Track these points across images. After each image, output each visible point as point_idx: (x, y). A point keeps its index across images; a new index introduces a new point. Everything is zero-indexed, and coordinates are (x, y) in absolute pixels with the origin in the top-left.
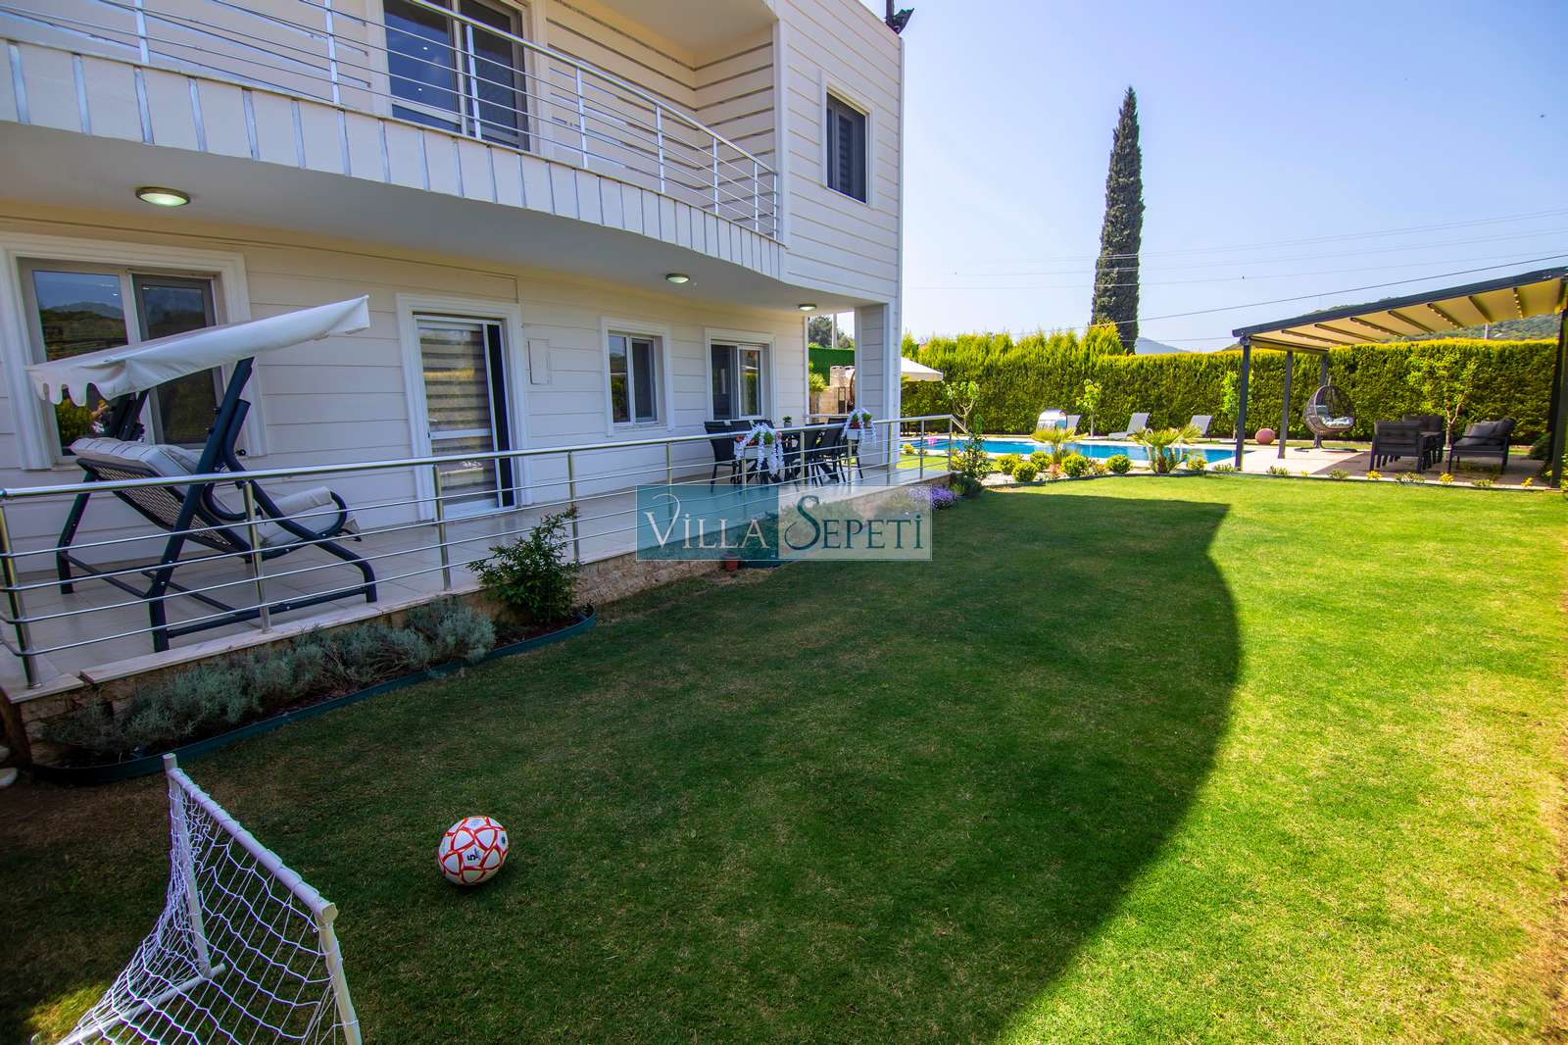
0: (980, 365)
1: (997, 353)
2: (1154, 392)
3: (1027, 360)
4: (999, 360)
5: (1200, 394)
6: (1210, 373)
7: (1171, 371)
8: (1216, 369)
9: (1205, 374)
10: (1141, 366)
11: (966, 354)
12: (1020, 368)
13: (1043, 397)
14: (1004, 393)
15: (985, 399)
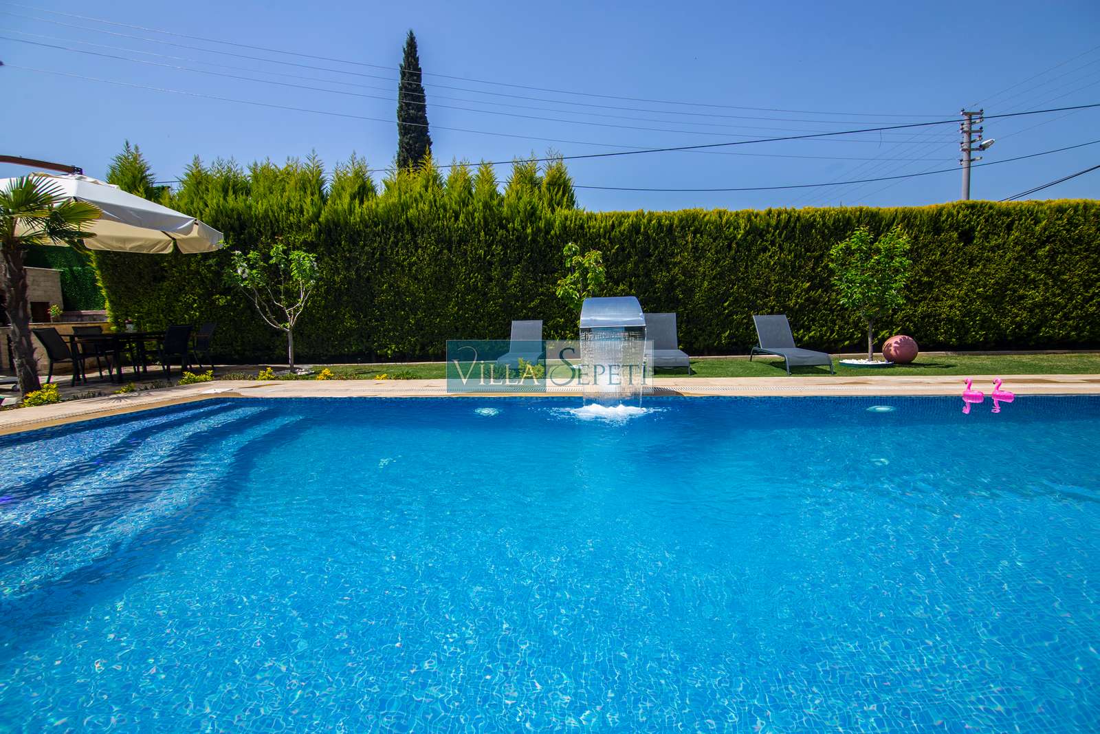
0: (310, 222)
1: (346, 200)
2: (662, 276)
3: (412, 212)
4: (351, 211)
5: (738, 279)
6: (754, 242)
7: (689, 238)
8: (761, 235)
9: (745, 245)
10: (635, 228)
11: (274, 199)
12: (399, 229)
13: (451, 287)
14: (368, 279)
15: (327, 292)
